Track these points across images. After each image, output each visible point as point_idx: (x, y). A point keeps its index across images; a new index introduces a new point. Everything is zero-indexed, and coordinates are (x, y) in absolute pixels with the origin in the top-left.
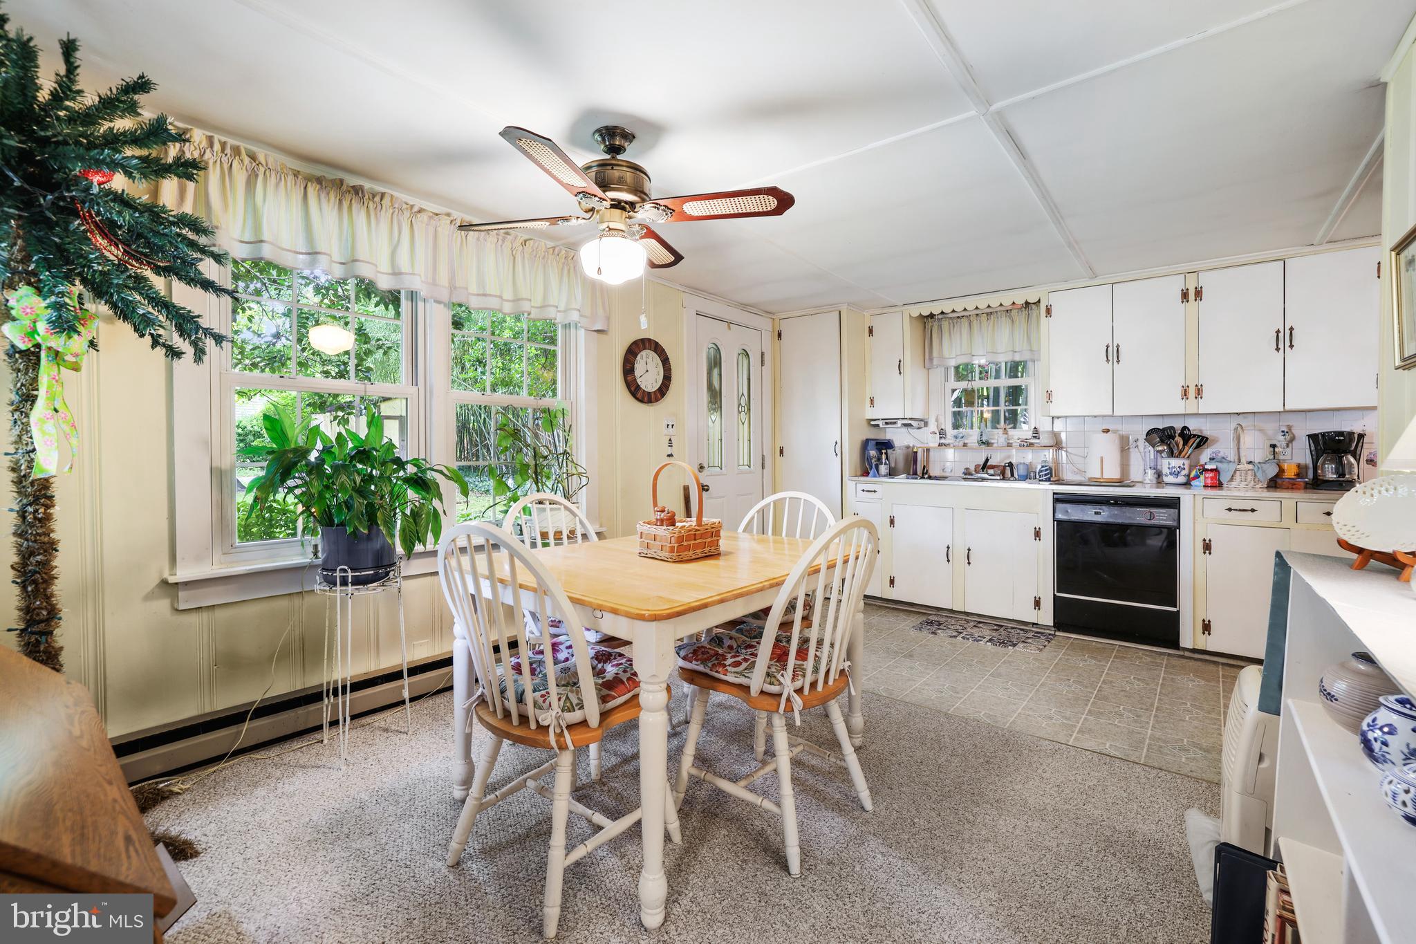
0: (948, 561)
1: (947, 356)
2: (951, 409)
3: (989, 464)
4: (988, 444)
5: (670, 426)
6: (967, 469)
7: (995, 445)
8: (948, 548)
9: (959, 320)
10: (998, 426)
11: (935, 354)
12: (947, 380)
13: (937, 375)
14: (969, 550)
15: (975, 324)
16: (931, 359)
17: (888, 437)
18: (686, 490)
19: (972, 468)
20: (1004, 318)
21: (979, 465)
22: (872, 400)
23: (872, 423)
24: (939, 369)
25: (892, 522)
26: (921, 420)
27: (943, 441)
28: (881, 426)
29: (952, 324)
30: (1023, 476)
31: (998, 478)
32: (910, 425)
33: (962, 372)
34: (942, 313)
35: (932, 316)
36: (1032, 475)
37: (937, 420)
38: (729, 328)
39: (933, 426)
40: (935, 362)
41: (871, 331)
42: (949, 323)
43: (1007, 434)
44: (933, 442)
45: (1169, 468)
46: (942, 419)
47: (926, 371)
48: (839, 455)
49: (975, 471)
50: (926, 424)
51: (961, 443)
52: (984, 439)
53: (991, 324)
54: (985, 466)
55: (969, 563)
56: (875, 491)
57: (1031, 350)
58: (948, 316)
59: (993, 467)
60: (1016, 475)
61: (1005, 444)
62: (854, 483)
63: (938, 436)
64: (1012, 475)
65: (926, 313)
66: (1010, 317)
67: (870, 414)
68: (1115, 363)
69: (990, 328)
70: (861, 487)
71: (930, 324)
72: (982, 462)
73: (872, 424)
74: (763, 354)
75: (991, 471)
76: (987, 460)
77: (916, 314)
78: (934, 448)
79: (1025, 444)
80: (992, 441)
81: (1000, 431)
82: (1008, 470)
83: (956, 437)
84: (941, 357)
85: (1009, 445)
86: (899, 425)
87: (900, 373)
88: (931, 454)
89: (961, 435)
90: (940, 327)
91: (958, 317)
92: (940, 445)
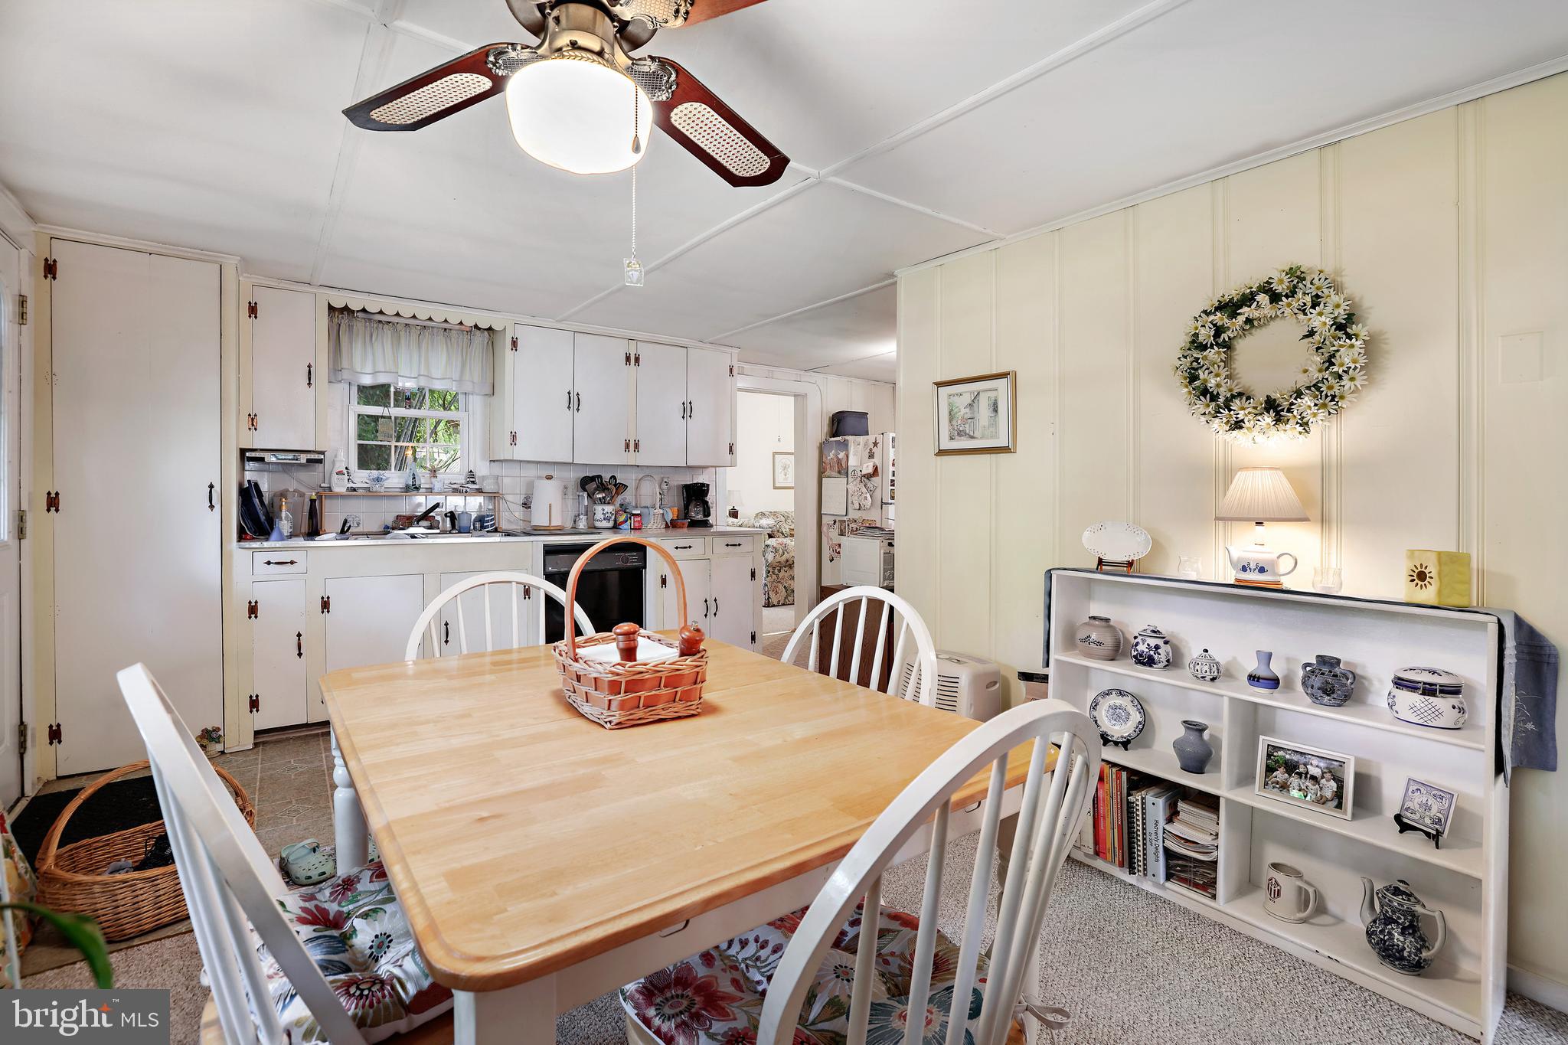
1: (359, 370)
2: (354, 441)
9: (380, 325)
11: (345, 363)
12: (350, 401)
16: (338, 370)
22: (252, 419)
23: (248, 454)
25: (326, 606)
27: (352, 485)
29: (368, 329)
30: (466, 527)
33: (375, 394)
34: (364, 310)
35: (346, 309)
40: (344, 375)
41: (253, 310)
42: (365, 327)
44: (340, 486)
45: (603, 514)
48: (218, 507)
52: (417, 482)
56: (292, 563)
57: (473, 382)
58: (372, 317)
62: (248, 552)
65: (338, 304)
67: (251, 440)
68: (575, 411)
70: (261, 558)
71: (336, 321)
77: (326, 302)
84: (352, 369)
86: (303, 461)
87: (309, 384)
90: (357, 328)
91: (380, 322)
92: (349, 490)
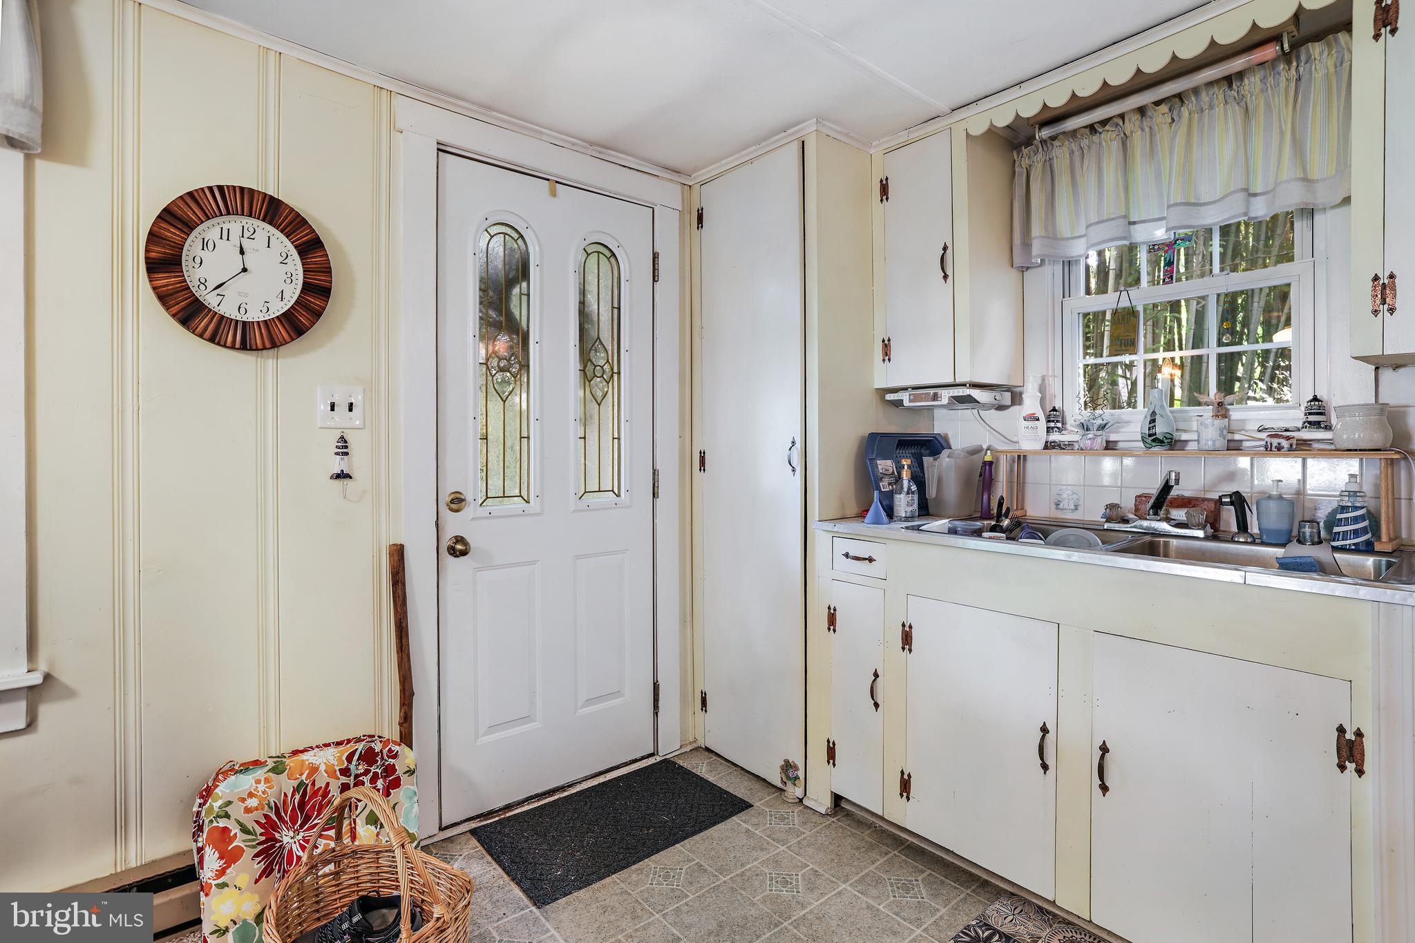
0: (1045, 767)
2: (1079, 361)
3: (1174, 493)
4: (1171, 443)
5: (342, 408)
6: (1112, 507)
7: (1192, 446)
8: (1044, 730)
10: (1203, 398)
11: (1037, 230)
12: (1067, 292)
13: (1045, 280)
14: (1104, 749)
15: (1138, 141)
16: (1027, 245)
17: (938, 429)
18: (398, 554)
19: (1128, 503)
20: (1219, 109)
21: (1148, 497)
22: (886, 346)
23: (890, 397)
24: (1047, 269)
25: (907, 639)
26: (1008, 389)
27: (1055, 437)
28: (906, 403)
29: (1077, 154)
30: (1277, 532)
31: (1200, 534)
32: (969, 400)
36: (1307, 530)
37: (1042, 389)
38: (553, 193)
39: (1031, 403)
40: (1037, 248)
41: (884, 189)
42: (1072, 153)
43: (1225, 416)
44: (1030, 439)
46: (1054, 386)
47: (1015, 274)
48: (799, 470)
49: (1137, 510)
50: (1017, 398)
51: (1099, 443)
52: (1160, 429)
53: (1183, 129)
54: (1162, 500)
55: (1104, 788)
56: (871, 560)
57: (1306, 180)
59: (1184, 502)
60: (1254, 529)
61: (1221, 443)
62: (830, 535)
63: (1042, 424)
64: (1243, 526)
66: (1240, 99)
67: (884, 376)
69: (1180, 139)
70: (843, 546)
71: (1025, 162)
72: (1154, 488)
73: (887, 398)
74: (655, 256)
75: (1180, 514)
76: (1167, 488)
77: (979, 129)
78: (1035, 453)
79: (1285, 443)
80: (1184, 437)
81: (1207, 412)
82: (1229, 517)
83: (1085, 427)
84: (1053, 237)
85: (1234, 447)
86: (945, 401)
87: (946, 277)
88: (1030, 466)
89: (1099, 422)
90: (1049, 164)
92: (1049, 446)
